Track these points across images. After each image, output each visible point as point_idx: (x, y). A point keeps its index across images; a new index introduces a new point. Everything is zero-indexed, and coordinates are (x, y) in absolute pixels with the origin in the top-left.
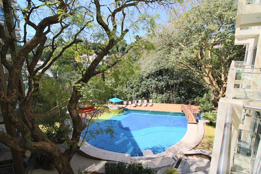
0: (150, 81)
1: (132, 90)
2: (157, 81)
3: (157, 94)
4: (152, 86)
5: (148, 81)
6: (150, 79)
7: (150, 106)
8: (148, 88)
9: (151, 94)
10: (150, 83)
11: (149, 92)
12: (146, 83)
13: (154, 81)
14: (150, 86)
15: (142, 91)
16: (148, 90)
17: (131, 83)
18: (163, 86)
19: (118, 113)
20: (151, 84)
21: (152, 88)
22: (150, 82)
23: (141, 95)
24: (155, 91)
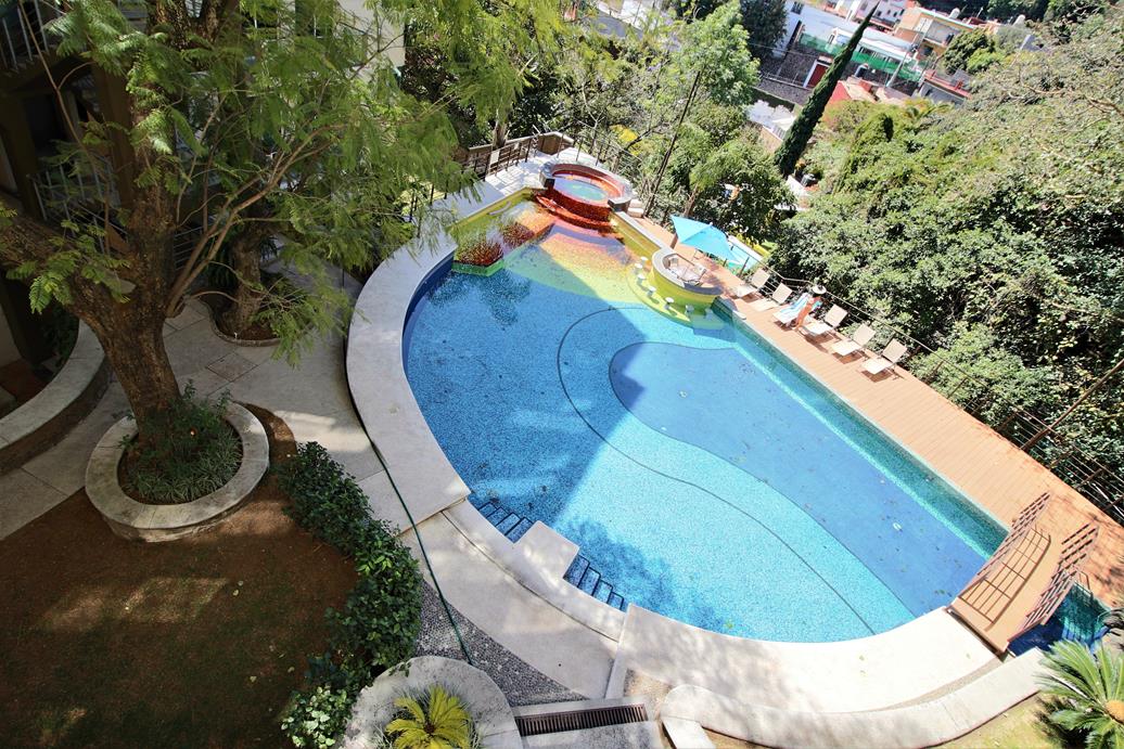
0: (1023, 249)
1: (886, 247)
2: (1066, 271)
3: (996, 344)
4: (1003, 284)
5: (1005, 242)
6: (1028, 237)
7: (867, 373)
8: (973, 279)
9: (961, 325)
10: (1011, 262)
11: (964, 305)
12: (984, 252)
13: (1041, 264)
14: (996, 277)
15: (923, 277)
16: (968, 292)
17: (904, 207)
18: (1074, 325)
19: (671, 300)
20: (1009, 271)
21: (992, 296)
22: (1013, 256)
23: (908, 296)
24: (999, 320)
